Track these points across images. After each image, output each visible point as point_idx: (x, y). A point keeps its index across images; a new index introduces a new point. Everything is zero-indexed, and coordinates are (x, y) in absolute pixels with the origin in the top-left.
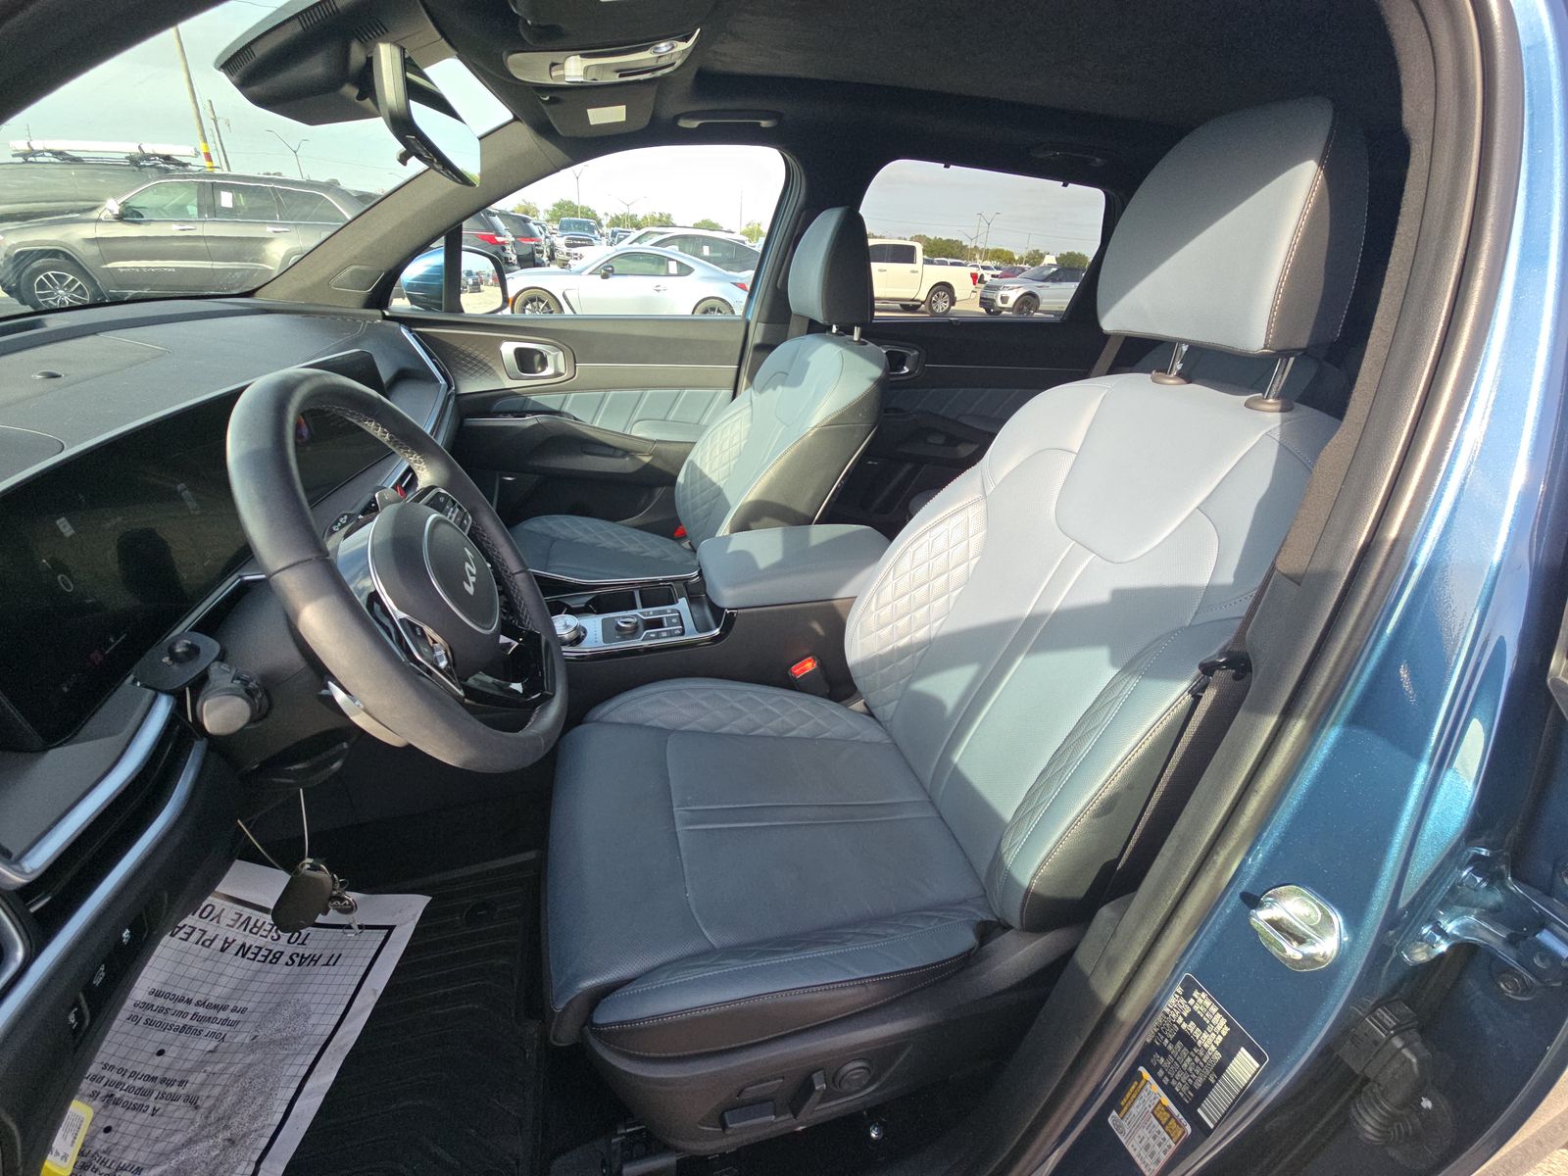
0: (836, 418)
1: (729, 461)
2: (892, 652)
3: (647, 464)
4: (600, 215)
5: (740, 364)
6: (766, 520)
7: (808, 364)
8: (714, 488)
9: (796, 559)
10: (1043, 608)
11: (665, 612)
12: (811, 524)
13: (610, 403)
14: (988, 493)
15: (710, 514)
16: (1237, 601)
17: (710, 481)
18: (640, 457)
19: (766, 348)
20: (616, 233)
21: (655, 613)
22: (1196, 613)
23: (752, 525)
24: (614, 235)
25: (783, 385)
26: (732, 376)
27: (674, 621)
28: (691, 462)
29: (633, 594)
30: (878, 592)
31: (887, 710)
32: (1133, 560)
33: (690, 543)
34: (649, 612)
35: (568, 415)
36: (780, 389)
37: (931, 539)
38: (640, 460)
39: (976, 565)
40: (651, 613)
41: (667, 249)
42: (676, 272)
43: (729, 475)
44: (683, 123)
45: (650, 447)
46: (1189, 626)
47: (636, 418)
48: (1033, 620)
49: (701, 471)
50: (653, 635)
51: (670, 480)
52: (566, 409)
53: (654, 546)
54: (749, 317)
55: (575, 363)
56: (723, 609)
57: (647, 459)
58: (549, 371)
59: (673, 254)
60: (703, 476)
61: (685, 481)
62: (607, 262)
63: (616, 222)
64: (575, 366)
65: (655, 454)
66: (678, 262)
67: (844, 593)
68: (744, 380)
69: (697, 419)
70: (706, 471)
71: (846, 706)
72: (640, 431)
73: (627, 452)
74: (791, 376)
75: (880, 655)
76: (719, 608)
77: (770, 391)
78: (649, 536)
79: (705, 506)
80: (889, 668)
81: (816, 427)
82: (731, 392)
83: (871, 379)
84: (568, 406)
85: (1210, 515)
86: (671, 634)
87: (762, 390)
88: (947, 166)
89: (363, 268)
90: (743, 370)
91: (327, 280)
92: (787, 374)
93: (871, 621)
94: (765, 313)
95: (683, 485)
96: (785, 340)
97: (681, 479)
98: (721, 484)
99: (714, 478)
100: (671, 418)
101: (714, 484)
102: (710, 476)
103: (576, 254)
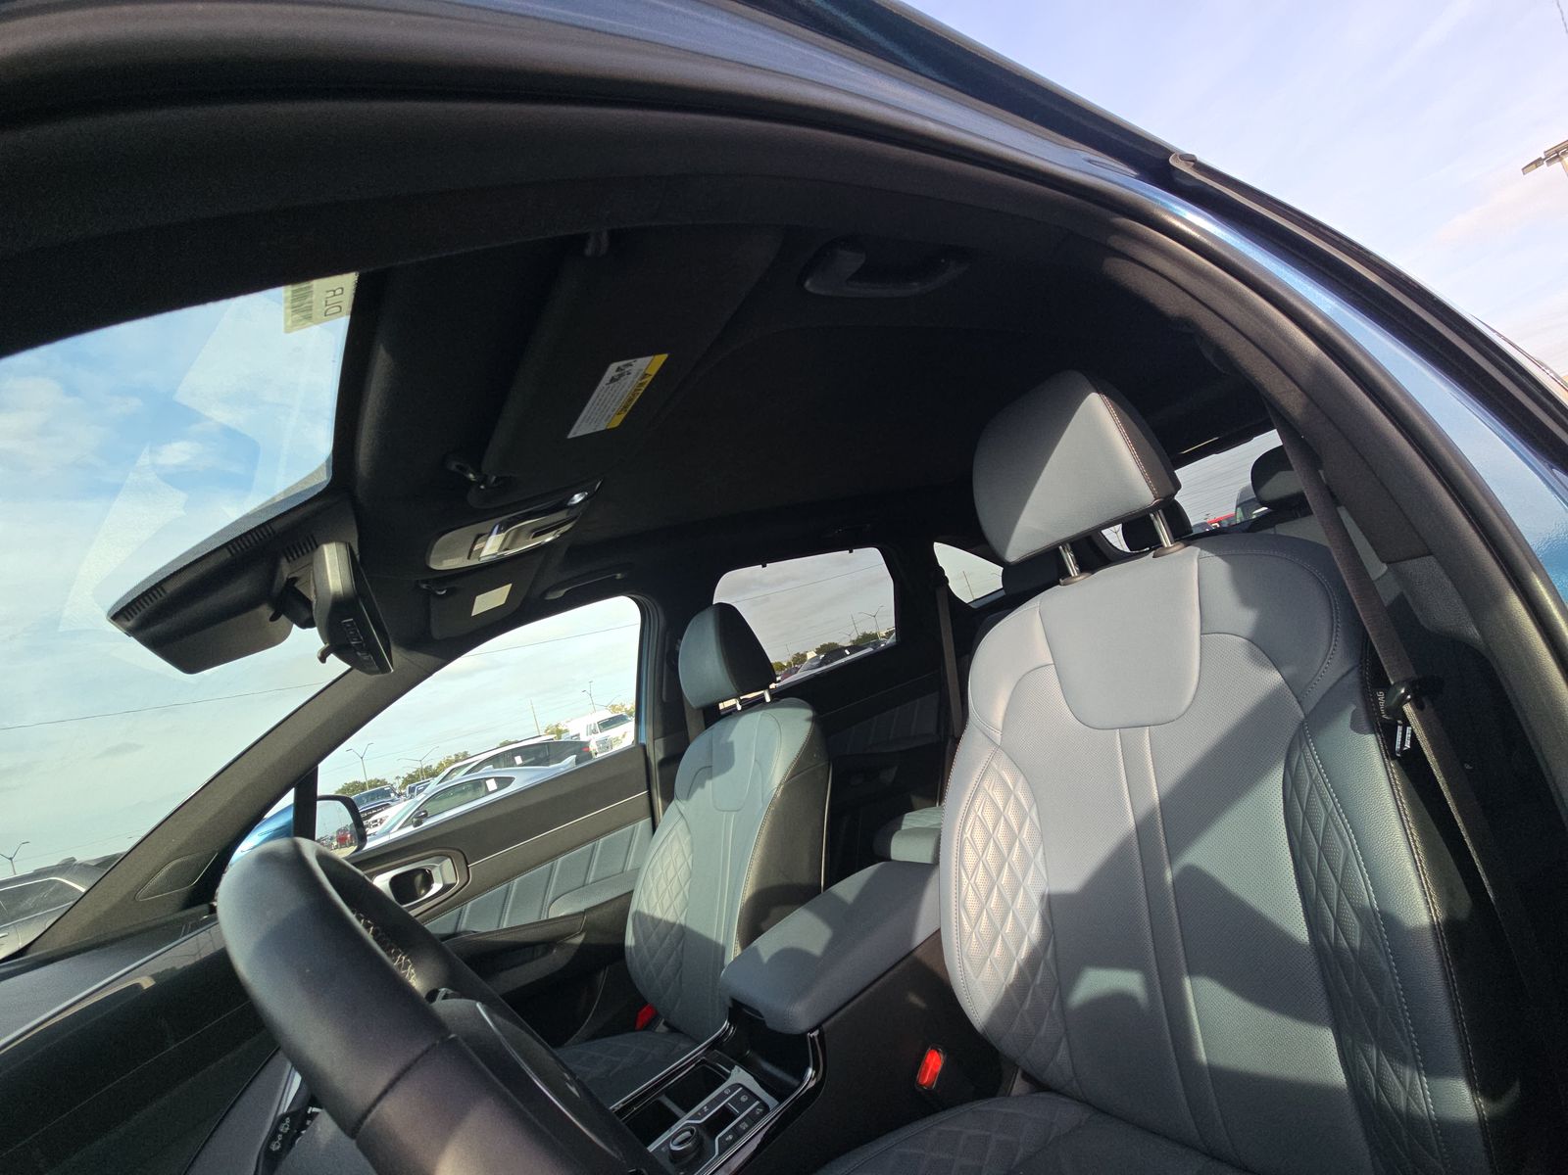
0: (793, 771)
1: (682, 888)
2: (1021, 972)
3: (582, 944)
4: (390, 781)
5: (649, 788)
6: (775, 911)
7: (732, 743)
8: (675, 929)
9: (846, 924)
10: (1143, 809)
11: (722, 1096)
12: (820, 893)
13: (516, 895)
14: (998, 742)
15: (681, 964)
16: (1325, 665)
17: (667, 923)
18: (568, 942)
19: (672, 759)
20: (414, 788)
21: (711, 1106)
22: (1299, 702)
23: (763, 925)
24: (411, 790)
25: (711, 778)
26: (645, 802)
27: (744, 1099)
28: (638, 913)
29: (660, 1104)
30: (962, 904)
31: (1060, 1063)
32: (1189, 707)
33: (666, 1024)
34: (702, 1110)
35: (465, 932)
36: (709, 784)
37: (979, 813)
38: (572, 945)
39: (1038, 814)
40: (705, 1108)
41: (481, 772)
42: (496, 788)
43: (687, 905)
44: (551, 597)
45: (582, 922)
46: (1306, 717)
47: (550, 896)
48: (1144, 828)
49: (653, 918)
50: (730, 1137)
51: (615, 951)
52: (463, 926)
53: (626, 1048)
54: (642, 742)
55: (467, 864)
56: (802, 1036)
57: (579, 940)
58: (436, 887)
59: (488, 773)
60: (656, 922)
61: (636, 941)
62: (418, 809)
63: (410, 779)
64: (468, 868)
65: (588, 929)
66: (496, 778)
67: (921, 934)
68: (659, 802)
69: (621, 866)
70: (658, 914)
71: (1008, 1094)
72: (560, 910)
73: (548, 944)
74: (719, 763)
75: (1011, 985)
76: (798, 1035)
77: (699, 792)
78: (608, 1040)
79: (671, 961)
80: (1029, 998)
81: (780, 784)
82: (649, 819)
83: (808, 720)
84: (465, 921)
85: (1217, 630)
86: (753, 1119)
87: (688, 796)
88: (764, 566)
89: (186, 859)
90: (654, 791)
91: (133, 894)
92: (711, 767)
93: (973, 946)
94: (660, 728)
95: (635, 947)
96: (688, 744)
97: (630, 940)
98: (682, 920)
99: (670, 917)
100: (590, 881)
101: (673, 925)
102: (665, 917)
103: (376, 821)
